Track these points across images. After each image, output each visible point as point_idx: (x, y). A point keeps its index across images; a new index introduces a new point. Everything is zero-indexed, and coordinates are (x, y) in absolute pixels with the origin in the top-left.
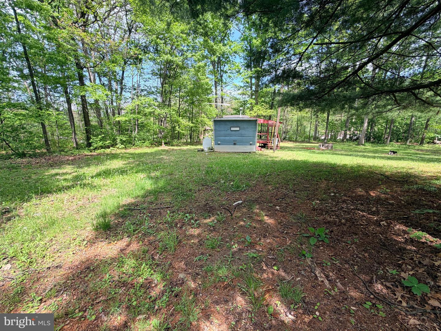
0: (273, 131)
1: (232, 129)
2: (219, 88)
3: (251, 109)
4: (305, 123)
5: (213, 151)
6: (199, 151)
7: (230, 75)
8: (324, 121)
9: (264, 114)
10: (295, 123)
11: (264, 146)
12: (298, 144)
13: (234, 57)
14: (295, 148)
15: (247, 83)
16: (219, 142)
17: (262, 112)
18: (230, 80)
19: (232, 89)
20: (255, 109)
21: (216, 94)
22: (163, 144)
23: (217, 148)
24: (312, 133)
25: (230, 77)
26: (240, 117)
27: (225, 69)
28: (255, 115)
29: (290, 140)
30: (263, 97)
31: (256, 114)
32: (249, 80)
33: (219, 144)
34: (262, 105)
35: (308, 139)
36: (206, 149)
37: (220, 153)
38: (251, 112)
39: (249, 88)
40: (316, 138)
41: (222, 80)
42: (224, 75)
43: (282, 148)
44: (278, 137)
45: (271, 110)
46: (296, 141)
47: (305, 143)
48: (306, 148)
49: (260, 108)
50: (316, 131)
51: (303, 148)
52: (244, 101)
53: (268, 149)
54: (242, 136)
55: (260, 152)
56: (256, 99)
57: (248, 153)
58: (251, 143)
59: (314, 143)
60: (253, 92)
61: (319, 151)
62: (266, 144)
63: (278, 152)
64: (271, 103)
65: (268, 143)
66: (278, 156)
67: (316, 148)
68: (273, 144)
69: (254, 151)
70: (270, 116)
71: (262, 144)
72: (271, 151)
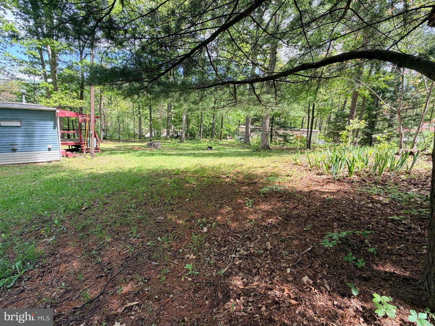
0: (87, 128)
1: (3, 124)
3: (48, 95)
4: (127, 120)
8: (146, 118)
9: (72, 105)
10: (115, 120)
11: (77, 149)
12: (121, 144)
14: (116, 150)
17: (68, 103)
20: (55, 96)
24: (137, 131)
28: (55, 105)
29: (112, 139)
30: (66, 83)
31: (57, 104)
34: (67, 93)
35: (130, 137)
38: (48, 100)
39: (40, 66)
40: (141, 137)
43: (103, 151)
44: (95, 137)
45: (81, 101)
46: (119, 140)
47: (130, 142)
48: (132, 148)
49: (63, 96)
50: (140, 129)
51: (129, 149)
52: (34, 84)
53: (83, 152)
54: (29, 135)
55: (71, 159)
56: (54, 83)
57: (46, 164)
58: (50, 146)
59: (140, 142)
60: (48, 73)
61: (148, 152)
62: (80, 146)
63: (100, 157)
64: (80, 92)
65: (81, 144)
66: (99, 163)
67: (143, 148)
68: (90, 146)
69: (58, 159)
70: (81, 109)
71: (72, 146)
72: (87, 156)
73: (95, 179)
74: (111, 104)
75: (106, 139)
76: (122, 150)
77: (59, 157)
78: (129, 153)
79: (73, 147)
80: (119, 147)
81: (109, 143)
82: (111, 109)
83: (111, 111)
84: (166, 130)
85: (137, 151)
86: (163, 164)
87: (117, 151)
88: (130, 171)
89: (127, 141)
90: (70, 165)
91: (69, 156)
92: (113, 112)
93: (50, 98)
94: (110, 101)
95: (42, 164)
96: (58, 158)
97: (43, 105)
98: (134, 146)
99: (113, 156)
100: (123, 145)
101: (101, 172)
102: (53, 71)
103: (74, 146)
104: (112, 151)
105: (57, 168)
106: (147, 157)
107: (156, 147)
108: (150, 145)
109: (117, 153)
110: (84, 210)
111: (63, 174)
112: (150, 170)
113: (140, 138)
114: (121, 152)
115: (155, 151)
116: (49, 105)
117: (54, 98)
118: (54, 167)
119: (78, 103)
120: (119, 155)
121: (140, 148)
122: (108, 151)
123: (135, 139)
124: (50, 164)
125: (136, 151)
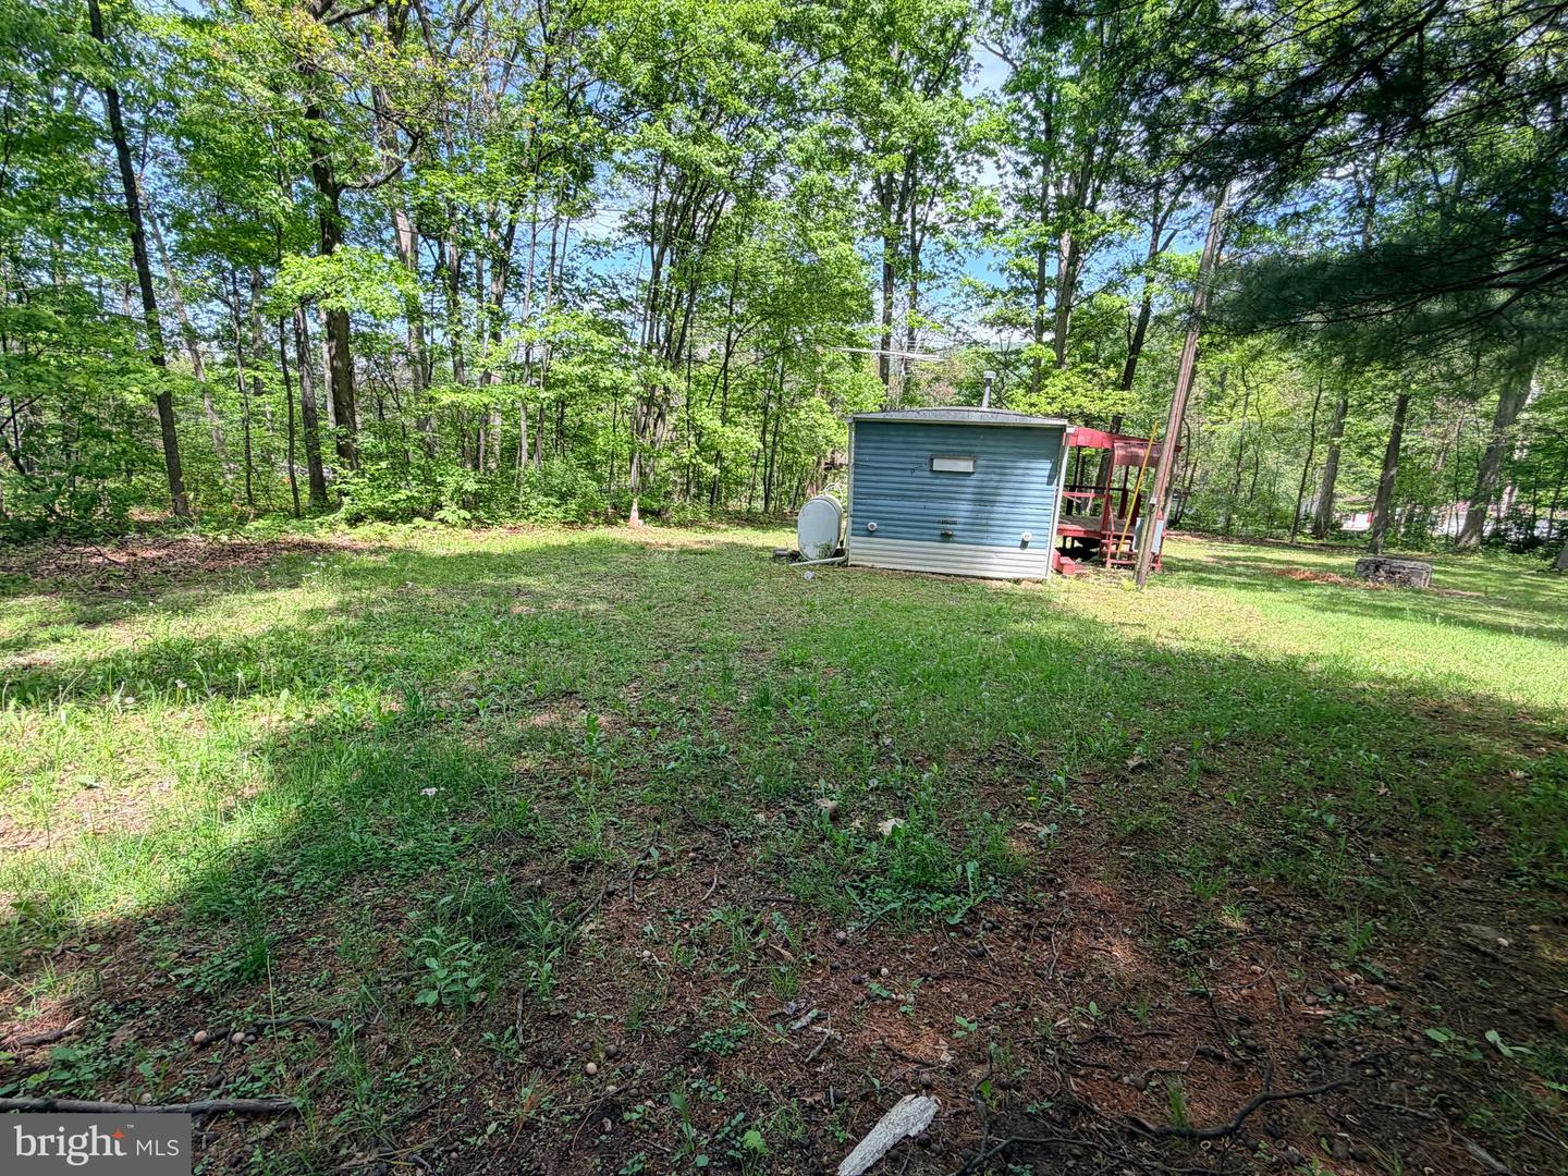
1: (939, 465)
2: (901, 294)
3: (1035, 385)
4: (1271, 457)
5: (843, 564)
6: (777, 557)
7: (952, 240)
9: (1093, 408)
10: (1222, 455)
11: (1086, 551)
12: (1235, 550)
13: (973, 169)
14: (1218, 571)
15: (1024, 272)
16: (873, 524)
17: (1085, 402)
18: (953, 264)
19: (956, 301)
20: (1055, 385)
21: (888, 320)
22: (635, 514)
23: (860, 551)
24: (1312, 505)
25: (949, 248)
26: (982, 414)
27: (931, 219)
28: (1049, 409)
29: (1201, 528)
30: (1090, 339)
31: (1056, 407)
32: (1032, 263)
33: (871, 533)
34: (1087, 370)
35: (1275, 525)
36: (811, 552)
37: (872, 572)
38: (1034, 398)
39: (1033, 299)
40: (1326, 532)
41: (916, 263)
42: (929, 244)
43: (1171, 567)
45: (1126, 394)
46: (1226, 534)
47: (1277, 545)
48: (1282, 573)
49: (1075, 380)
50: (1329, 497)
51: (1268, 574)
52: (1005, 354)
53: (1104, 564)
54: (984, 499)
55: (1069, 582)
56: (1057, 345)
57: (1009, 585)
58: (1027, 535)
59: (1318, 550)
60: (1048, 316)
61: (1362, 596)
62: (1096, 543)
63: (1160, 589)
64: (1124, 364)
65: (1104, 537)
66: (1164, 610)
67: (1336, 578)
68: (1137, 547)
69: (1040, 578)
70: (1117, 419)
71: (1074, 539)
72: (1124, 581)
73: (1156, 665)
74: (1219, 399)
75: (1180, 528)
76: (1240, 575)
77: (1043, 572)
78: (1270, 588)
79: (1077, 544)
80: (1228, 558)
81: (1188, 542)
82: (1215, 418)
83: (1214, 423)
84: (1463, 508)
85: (1305, 586)
86: (1464, 668)
87: (1221, 577)
88: (1292, 665)
89: (1259, 540)
90: (1073, 600)
91: (1065, 571)
92: (1224, 429)
93: (1039, 390)
94: (1216, 390)
95: (999, 584)
96: (1040, 574)
97: (1021, 410)
98: (1293, 563)
99: (1210, 592)
100: (1242, 554)
101: (1175, 645)
102: (1063, 307)
103: (1080, 540)
104: (1200, 573)
105: (1036, 604)
106: (1366, 622)
107: (1404, 582)
108: (1370, 570)
109: (1222, 583)
110: (1133, 771)
111: (1057, 627)
112: (1394, 681)
113: (1318, 532)
114: (1238, 579)
115: (1395, 596)
116: (1033, 410)
117: (1050, 390)
118: (1029, 598)
119: (1113, 402)
120: (1234, 593)
121: (1322, 573)
122: (1185, 569)
123: (1294, 535)
124: (1020, 589)
125: (1303, 583)
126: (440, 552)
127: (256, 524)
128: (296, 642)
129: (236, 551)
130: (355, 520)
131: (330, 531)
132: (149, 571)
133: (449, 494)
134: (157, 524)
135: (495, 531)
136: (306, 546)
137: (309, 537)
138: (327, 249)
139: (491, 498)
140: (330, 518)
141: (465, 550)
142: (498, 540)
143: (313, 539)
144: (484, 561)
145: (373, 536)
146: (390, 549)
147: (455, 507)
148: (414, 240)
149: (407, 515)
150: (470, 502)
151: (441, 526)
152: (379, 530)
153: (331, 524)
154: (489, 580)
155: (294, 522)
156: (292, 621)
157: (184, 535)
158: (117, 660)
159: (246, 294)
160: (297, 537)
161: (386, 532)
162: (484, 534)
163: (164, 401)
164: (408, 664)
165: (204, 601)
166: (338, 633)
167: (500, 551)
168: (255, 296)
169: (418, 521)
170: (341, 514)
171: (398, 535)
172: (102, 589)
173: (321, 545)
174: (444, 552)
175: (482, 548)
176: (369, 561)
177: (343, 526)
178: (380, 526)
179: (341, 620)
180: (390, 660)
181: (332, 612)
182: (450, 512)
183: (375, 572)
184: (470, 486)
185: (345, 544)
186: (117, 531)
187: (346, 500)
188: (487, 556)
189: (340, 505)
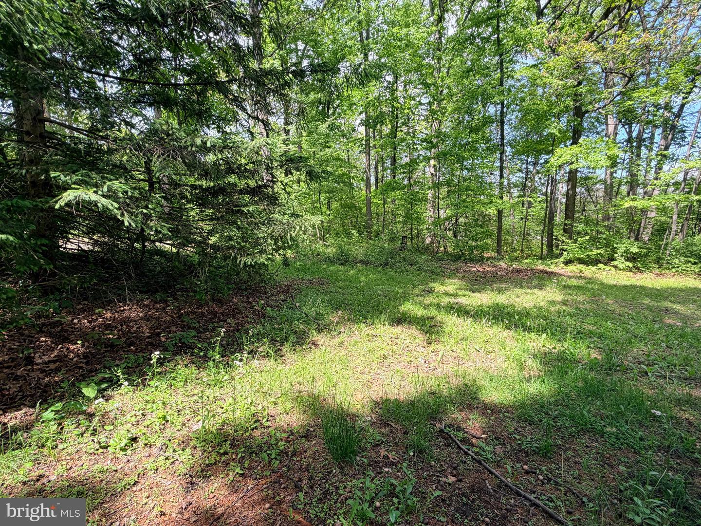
126: (612, 282)
127: (526, 261)
128: (545, 313)
129: (518, 271)
130: (568, 262)
131: (557, 267)
132: (489, 275)
133: (620, 254)
134: (492, 258)
135: (646, 275)
136: (545, 272)
137: (547, 269)
138: (575, 142)
139: (646, 255)
140: (557, 261)
141: (628, 283)
142: (649, 280)
143: (548, 270)
144: (643, 291)
145: (576, 270)
146: (585, 278)
147: (623, 260)
148: (616, 128)
149: (595, 262)
150: (632, 258)
151: (614, 269)
152: (580, 268)
153: (556, 263)
154: (647, 301)
155: (540, 261)
156: (543, 304)
157: (501, 263)
158: (482, 305)
159: (531, 168)
160: (541, 267)
161: (583, 269)
162: (639, 276)
163: (500, 212)
164: (600, 336)
165: (507, 289)
166: (563, 314)
167: (651, 286)
168: (535, 168)
169: (601, 265)
170: (562, 259)
171: (589, 271)
172: (476, 280)
173: (552, 273)
174: (615, 283)
175: (638, 283)
176: (574, 282)
177: (562, 265)
178: (581, 266)
179: (564, 308)
180: (591, 332)
181: (559, 303)
182: (620, 262)
183: (578, 287)
184: (634, 249)
185: (563, 273)
186: (481, 260)
187: (565, 253)
188: (642, 288)
189: (562, 255)
